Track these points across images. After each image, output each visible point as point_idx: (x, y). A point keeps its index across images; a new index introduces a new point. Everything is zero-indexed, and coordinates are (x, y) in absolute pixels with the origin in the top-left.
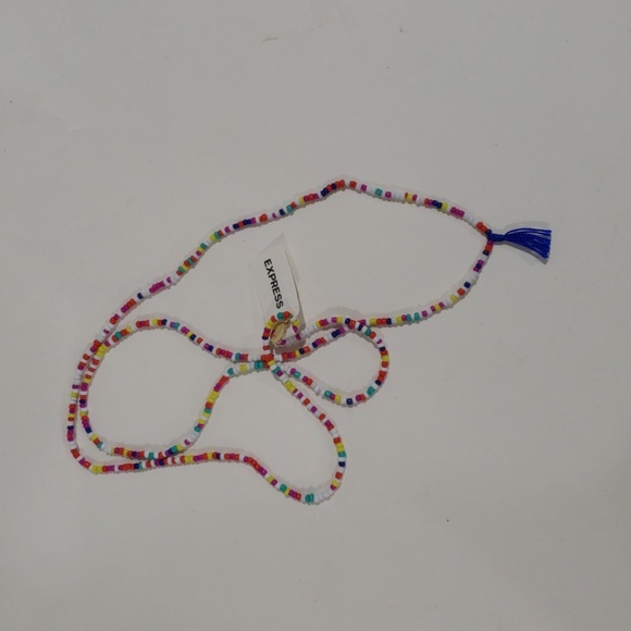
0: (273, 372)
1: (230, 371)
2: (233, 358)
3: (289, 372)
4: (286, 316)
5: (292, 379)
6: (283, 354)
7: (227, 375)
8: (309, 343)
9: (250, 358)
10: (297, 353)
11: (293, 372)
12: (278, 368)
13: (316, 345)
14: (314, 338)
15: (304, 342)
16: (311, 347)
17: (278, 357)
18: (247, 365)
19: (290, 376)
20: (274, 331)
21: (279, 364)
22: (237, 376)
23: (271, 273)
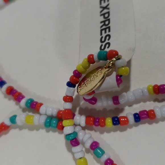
0: (67, 136)
1: (13, 119)
2: (23, 102)
3: (88, 145)
4: (114, 54)
5: (90, 157)
6: (88, 118)
7: (8, 123)
8: (129, 112)
9: (42, 109)
10: (109, 121)
11: (95, 146)
12: (75, 133)
13: (138, 118)
14: (137, 108)
15: (122, 110)
16: (131, 119)
17: (81, 119)
18: (36, 117)
19: (87, 151)
20: (84, 79)
21: (78, 129)
22: (21, 128)
23: (105, 11)
